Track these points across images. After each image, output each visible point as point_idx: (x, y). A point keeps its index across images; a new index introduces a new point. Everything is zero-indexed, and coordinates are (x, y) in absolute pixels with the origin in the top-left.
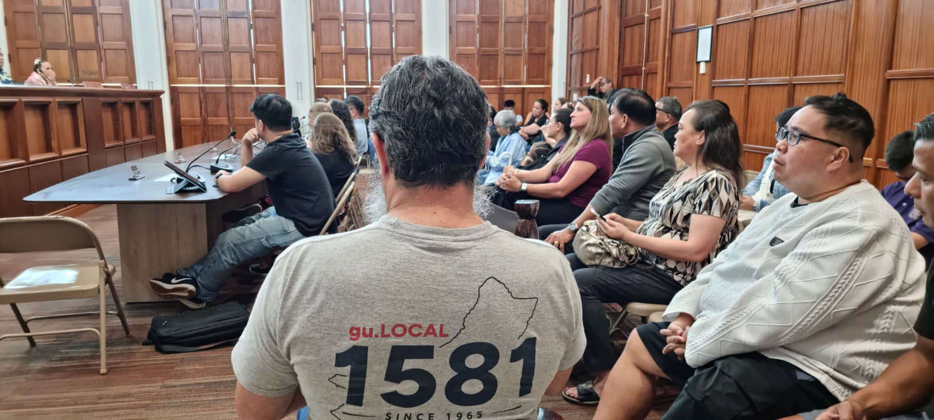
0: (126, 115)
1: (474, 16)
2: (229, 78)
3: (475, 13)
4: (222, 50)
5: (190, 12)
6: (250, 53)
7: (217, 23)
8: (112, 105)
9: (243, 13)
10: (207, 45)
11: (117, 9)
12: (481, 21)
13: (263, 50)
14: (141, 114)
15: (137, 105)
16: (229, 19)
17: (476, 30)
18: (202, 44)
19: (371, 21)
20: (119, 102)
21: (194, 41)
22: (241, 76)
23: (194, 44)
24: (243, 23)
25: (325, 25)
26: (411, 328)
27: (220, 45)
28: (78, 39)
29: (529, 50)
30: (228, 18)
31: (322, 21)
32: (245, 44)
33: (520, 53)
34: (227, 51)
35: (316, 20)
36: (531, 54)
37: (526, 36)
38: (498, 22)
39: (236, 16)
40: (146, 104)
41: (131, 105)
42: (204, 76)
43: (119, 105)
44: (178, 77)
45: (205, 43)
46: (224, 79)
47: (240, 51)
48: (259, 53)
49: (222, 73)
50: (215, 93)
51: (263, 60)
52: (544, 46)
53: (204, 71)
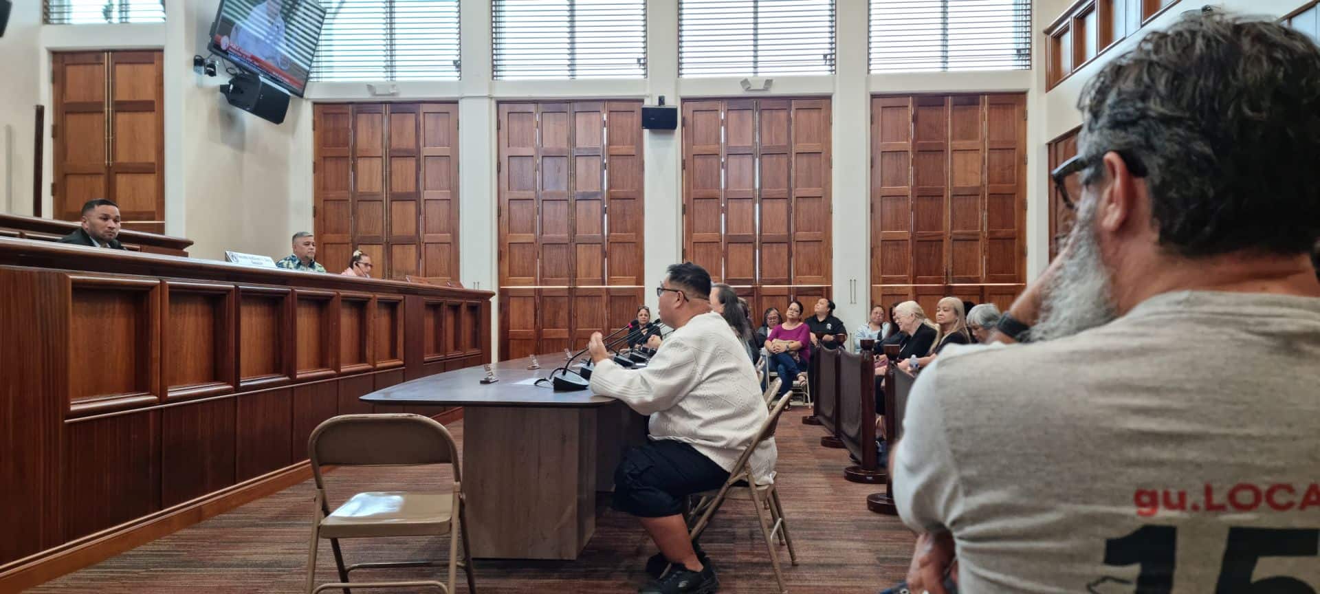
0: (449, 320)
1: (907, 189)
2: (573, 277)
3: (908, 185)
4: (567, 241)
5: (530, 194)
6: (602, 244)
7: (563, 208)
8: (435, 307)
9: (596, 194)
10: (550, 236)
11: (445, 193)
12: (916, 194)
13: (620, 240)
14: (466, 320)
15: (464, 309)
16: (578, 202)
17: (910, 208)
18: (543, 233)
19: (762, 199)
20: (444, 304)
21: (533, 230)
22: (589, 274)
23: (533, 235)
24: (595, 206)
25: (700, 206)
26: (1271, 492)
27: (564, 235)
28: (397, 231)
29: (990, 233)
30: (576, 200)
31: (696, 201)
32: (596, 234)
33: (977, 237)
34: (572, 243)
35: (688, 200)
36: (992, 238)
37: (986, 214)
38: (942, 196)
39: (587, 198)
40: (473, 309)
41: (456, 309)
42: (543, 275)
43: (444, 307)
44: (510, 276)
45: (547, 234)
46: (567, 279)
47: (590, 243)
48: (613, 245)
49: (565, 271)
50: (554, 297)
51: (618, 254)
52: (1014, 227)
53: (542, 268)
